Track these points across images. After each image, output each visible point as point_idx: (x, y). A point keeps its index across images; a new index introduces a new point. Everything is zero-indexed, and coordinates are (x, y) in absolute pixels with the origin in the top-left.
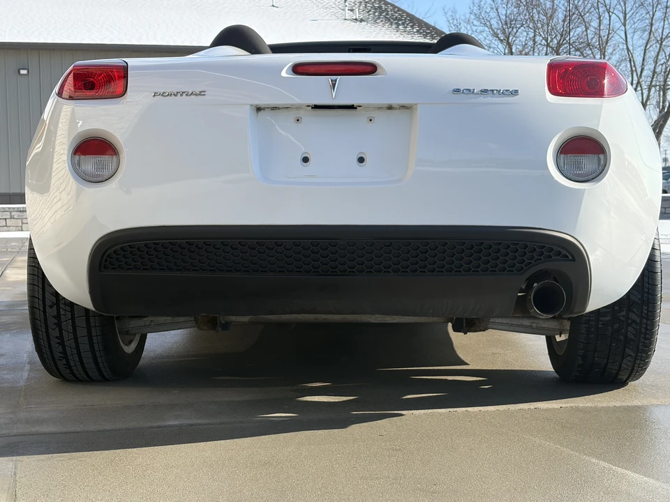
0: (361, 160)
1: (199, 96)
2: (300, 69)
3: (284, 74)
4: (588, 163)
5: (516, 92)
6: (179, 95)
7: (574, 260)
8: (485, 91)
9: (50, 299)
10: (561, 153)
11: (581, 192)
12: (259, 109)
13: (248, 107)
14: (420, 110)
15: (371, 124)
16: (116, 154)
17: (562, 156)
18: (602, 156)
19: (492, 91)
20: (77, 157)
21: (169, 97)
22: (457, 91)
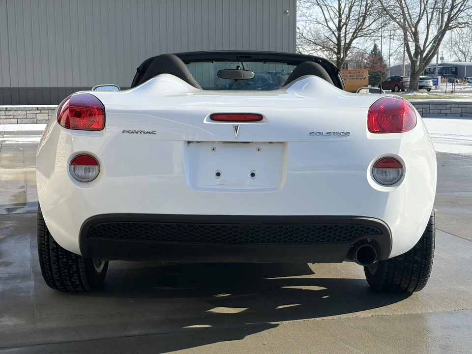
0: (253, 175)
1: (152, 134)
2: (215, 117)
3: (205, 122)
4: (392, 173)
5: (349, 133)
6: (139, 132)
7: (382, 233)
8: (329, 133)
9: (52, 246)
10: (375, 167)
11: (387, 194)
12: (189, 142)
13: (183, 142)
14: (289, 146)
15: (258, 152)
16: (97, 165)
17: (376, 169)
18: (400, 169)
19: (334, 133)
20: (73, 167)
21: (133, 134)
22: (312, 133)
